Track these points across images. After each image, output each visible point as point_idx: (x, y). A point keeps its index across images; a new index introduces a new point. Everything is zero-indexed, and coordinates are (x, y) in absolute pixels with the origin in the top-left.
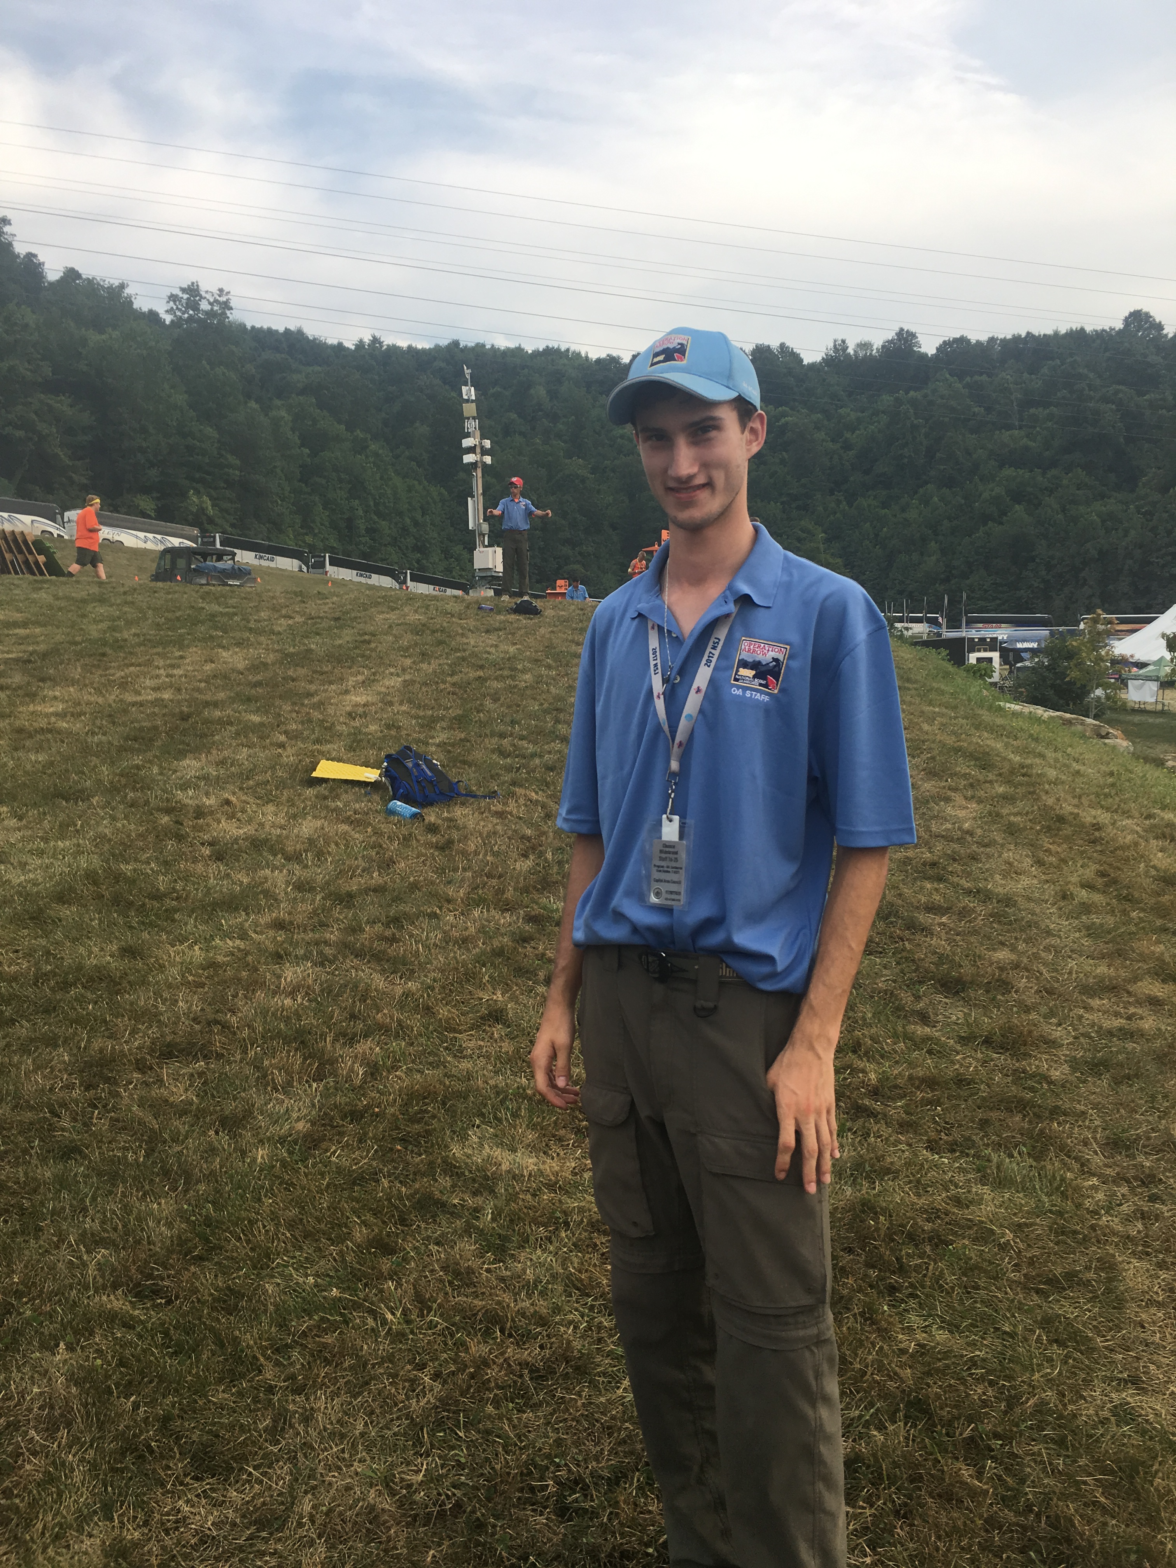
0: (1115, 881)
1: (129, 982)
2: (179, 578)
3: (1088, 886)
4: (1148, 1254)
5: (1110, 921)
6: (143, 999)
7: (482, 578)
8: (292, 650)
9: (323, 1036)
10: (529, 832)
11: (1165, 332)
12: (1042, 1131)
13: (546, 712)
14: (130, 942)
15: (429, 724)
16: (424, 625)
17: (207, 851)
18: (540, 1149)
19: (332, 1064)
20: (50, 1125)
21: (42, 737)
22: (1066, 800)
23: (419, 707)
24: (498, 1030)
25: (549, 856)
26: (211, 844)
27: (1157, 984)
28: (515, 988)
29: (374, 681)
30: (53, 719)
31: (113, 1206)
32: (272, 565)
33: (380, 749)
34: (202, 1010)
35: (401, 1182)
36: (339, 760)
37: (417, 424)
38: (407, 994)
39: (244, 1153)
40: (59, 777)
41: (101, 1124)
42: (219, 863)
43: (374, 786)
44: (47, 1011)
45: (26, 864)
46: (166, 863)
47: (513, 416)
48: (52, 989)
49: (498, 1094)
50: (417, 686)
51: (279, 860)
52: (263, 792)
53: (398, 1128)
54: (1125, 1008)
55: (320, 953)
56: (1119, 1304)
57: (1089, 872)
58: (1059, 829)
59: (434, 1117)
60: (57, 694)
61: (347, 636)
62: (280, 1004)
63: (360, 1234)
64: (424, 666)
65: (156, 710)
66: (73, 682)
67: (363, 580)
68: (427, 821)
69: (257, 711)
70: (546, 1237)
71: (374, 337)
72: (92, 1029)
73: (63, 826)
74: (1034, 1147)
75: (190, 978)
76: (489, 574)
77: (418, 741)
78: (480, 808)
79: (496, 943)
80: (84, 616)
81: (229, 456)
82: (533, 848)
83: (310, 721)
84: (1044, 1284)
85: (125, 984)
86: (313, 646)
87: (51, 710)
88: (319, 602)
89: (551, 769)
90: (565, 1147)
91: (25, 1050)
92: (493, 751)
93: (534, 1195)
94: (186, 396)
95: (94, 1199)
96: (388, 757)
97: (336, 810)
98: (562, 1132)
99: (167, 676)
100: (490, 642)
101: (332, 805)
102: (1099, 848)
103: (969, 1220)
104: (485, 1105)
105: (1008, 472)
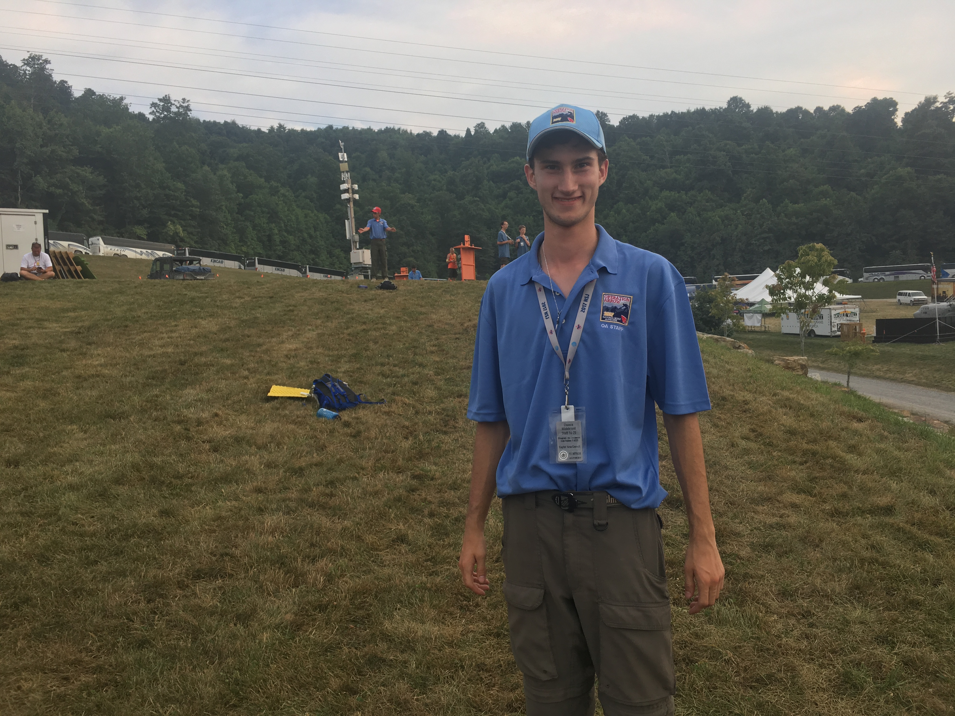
0: (761, 435)
1: (167, 532)
2: (167, 276)
3: (746, 438)
4: (813, 659)
5: (761, 459)
6: (177, 542)
7: (356, 268)
8: (245, 318)
9: (295, 559)
10: (407, 423)
11: (751, 109)
12: (741, 589)
13: (408, 349)
14: (166, 507)
15: (337, 359)
16: (326, 299)
17: (207, 446)
18: (439, 621)
19: (302, 576)
20: (128, 627)
21: (94, 380)
22: (725, 387)
23: (329, 349)
24: (404, 548)
25: (421, 437)
26: (209, 442)
27: (794, 495)
28: (411, 521)
29: (299, 334)
30: (99, 368)
31: (174, 676)
32: (222, 265)
33: (308, 377)
34: (216, 547)
35: (356, 648)
36: (284, 385)
37: (309, 176)
38: (345, 529)
39: (254, 637)
40: (107, 405)
41: (160, 624)
42: (216, 454)
43: (307, 400)
44: (116, 554)
45: (92, 461)
46: (181, 455)
47: (368, 169)
48: (119, 540)
49: (409, 588)
50: (326, 336)
51: (254, 449)
52: (238, 407)
53: (349, 614)
54: (778, 511)
55: (287, 506)
56: (801, 691)
57: (745, 430)
58: (724, 405)
59: (371, 605)
60: (100, 352)
61: (278, 308)
62: (266, 540)
63: (335, 683)
64: (329, 324)
65: (164, 359)
66: (109, 345)
67: (279, 272)
68: (343, 420)
69: (228, 356)
70: (450, 676)
71: (280, 125)
72: (147, 564)
73: (114, 435)
74: (737, 599)
75: (207, 527)
76: (360, 266)
77: (332, 370)
78: (375, 410)
79: (396, 493)
80: (110, 303)
81: (192, 199)
82: (411, 433)
83: (262, 361)
84: (755, 682)
85: (165, 534)
86: (258, 315)
87: (97, 363)
88: (258, 287)
89: (415, 383)
90: (454, 618)
91: (105, 580)
92: (378, 375)
93: (440, 650)
94: (164, 164)
95: (162, 673)
96: (316, 382)
97: (285, 416)
98: (452, 609)
99: (168, 338)
100: (368, 308)
101: (283, 413)
102: (748, 415)
103: (706, 647)
104: (403, 595)
105: (666, 193)
